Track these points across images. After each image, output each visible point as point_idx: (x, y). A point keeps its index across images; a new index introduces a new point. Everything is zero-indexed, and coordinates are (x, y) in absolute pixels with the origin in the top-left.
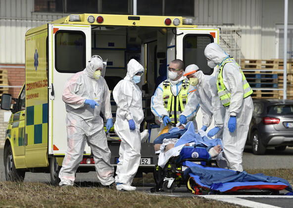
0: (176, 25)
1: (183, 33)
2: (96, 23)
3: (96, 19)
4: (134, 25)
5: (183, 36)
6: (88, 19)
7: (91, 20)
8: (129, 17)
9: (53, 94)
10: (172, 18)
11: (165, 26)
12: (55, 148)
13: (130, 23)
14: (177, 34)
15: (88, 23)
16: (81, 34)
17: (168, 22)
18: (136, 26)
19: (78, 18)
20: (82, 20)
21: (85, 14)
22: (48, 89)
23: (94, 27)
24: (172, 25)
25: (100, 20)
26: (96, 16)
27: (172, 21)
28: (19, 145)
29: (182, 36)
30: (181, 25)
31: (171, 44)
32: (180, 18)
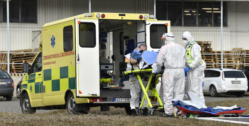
0: (145, 19)
1: (150, 24)
2: (101, 18)
3: (101, 15)
4: (122, 19)
5: (150, 25)
6: (97, 16)
8: (119, 14)
10: (143, 15)
11: (139, 19)
13: (120, 18)
14: (147, 24)
15: (96, 18)
16: (93, 25)
17: (141, 17)
18: (123, 20)
19: (90, 15)
20: (92, 16)
21: (95, 13)
22: (76, 57)
23: (100, 21)
24: (143, 19)
25: (103, 16)
26: (101, 14)
27: (143, 17)
28: (36, 93)
30: (148, 19)
31: (141, 30)
32: (148, 15)
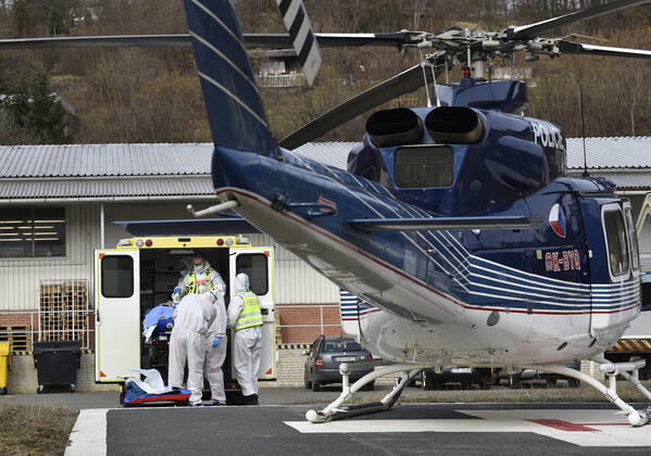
0: (228, 245)
1: (236, 253)
2: (145, 247)
3: (145, 242)
4: (184, 247)
6: (137, 243)
7: (140, 243)
8: (179, 239)
9: (98, 320)
10: (225, 238)
11: (217, 246)
12: (102, 375)
13: (180, 245)
14: (230, 254)
15: (137, 247)
16: (129, 259)
17: (220, 242)
18: (186, 248)
19: (127, 243)
20: (131, 244)
21: (135, 238)
23: (142, 252)
24: (225, 246)
25: (149, 243)
26: (145, 239)
27: (225, 241)
29: (235, 256)
30: (235, 245)
32: (233, 238)
